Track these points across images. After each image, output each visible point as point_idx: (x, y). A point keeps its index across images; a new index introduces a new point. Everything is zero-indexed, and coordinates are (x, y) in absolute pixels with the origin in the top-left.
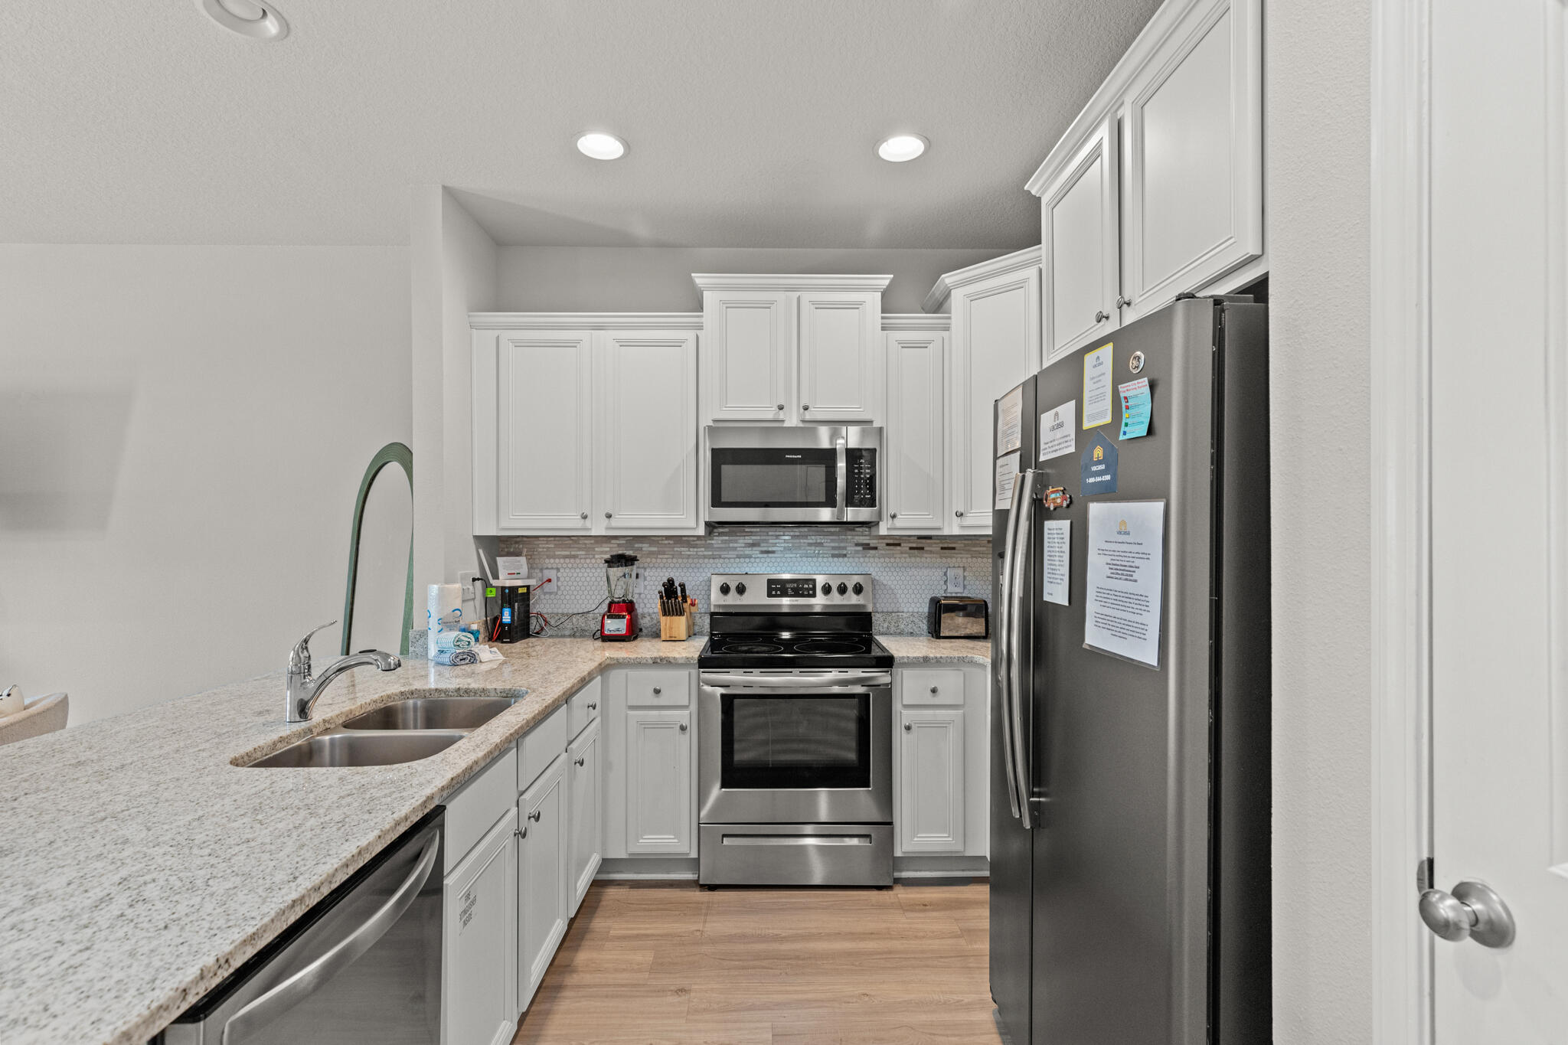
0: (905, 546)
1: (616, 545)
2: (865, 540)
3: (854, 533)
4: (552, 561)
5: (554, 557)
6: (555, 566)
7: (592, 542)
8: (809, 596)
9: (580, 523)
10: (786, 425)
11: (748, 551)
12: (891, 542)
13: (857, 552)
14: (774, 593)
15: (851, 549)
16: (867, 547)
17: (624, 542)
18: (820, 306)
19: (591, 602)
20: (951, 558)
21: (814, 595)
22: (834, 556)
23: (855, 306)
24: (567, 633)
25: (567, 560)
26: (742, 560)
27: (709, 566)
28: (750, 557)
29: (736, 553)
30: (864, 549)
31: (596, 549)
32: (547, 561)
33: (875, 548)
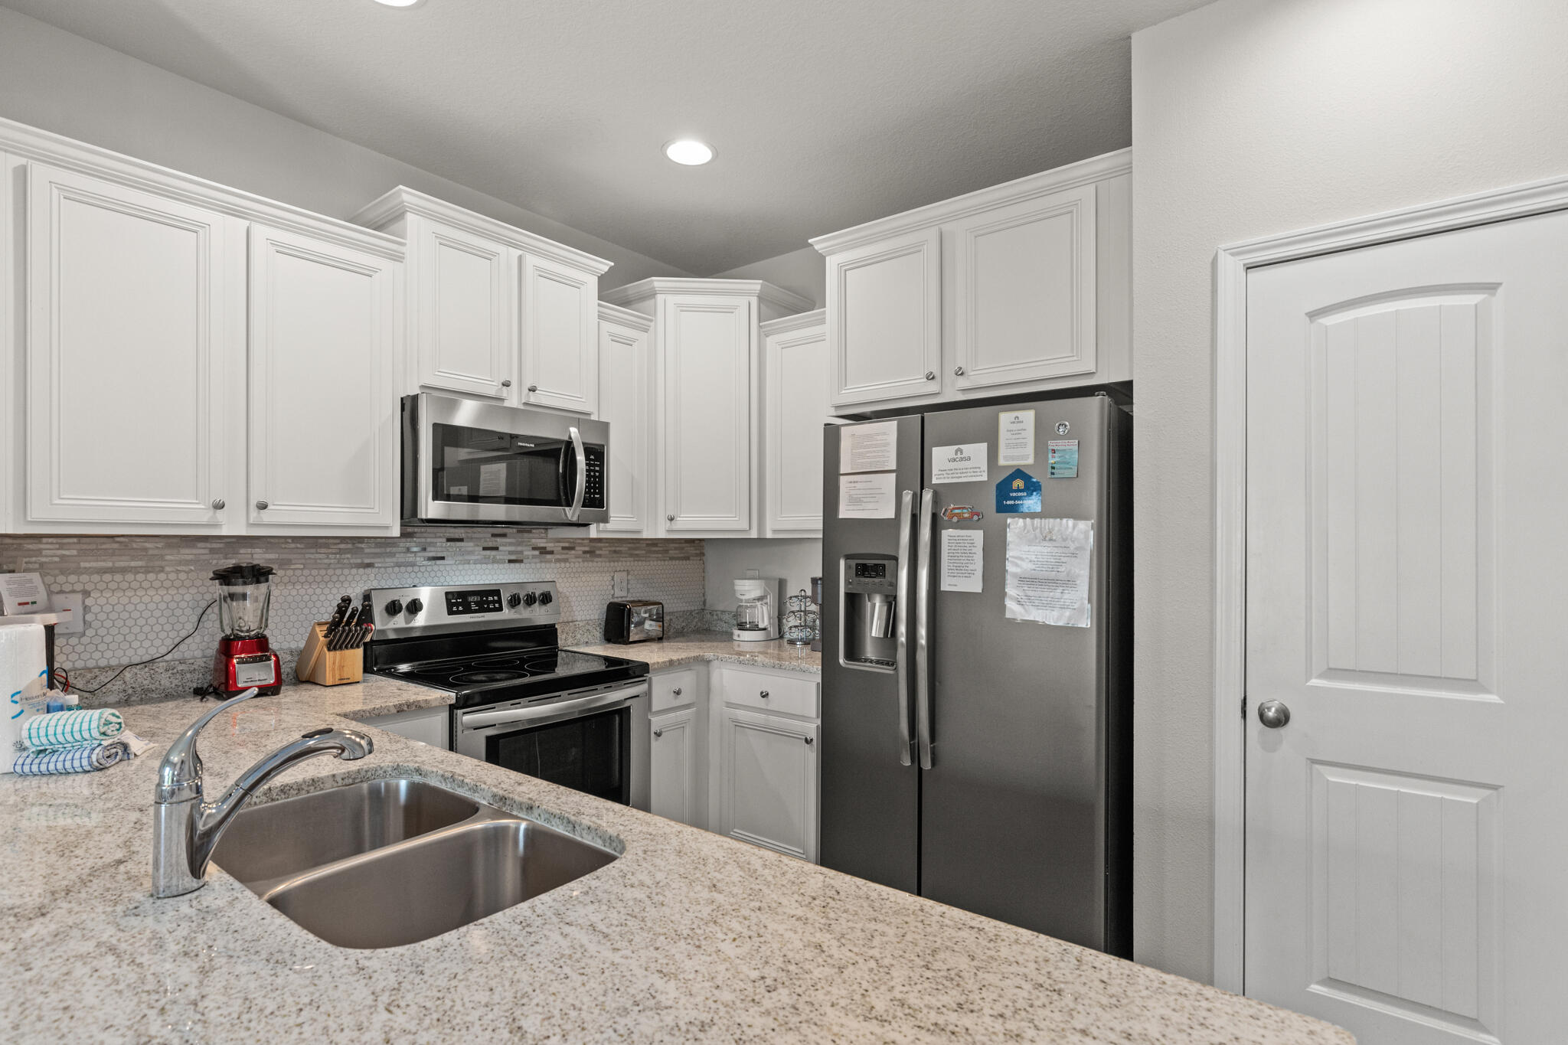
0: (579, 550)
1: (207, 551)
2: (541, 543)
3: (531, 535)
4: (73, 578)
5: (78, 571)
6: (79, 587)
7: (159, 545)
8: (496, 610)
9: (206, 516)
10: (507, 404)
11: (410, 557)
12: (567, 545)
13: (534, 557)
14: (455, 609)
15: (529, 552)
16: (544, 551)
17: (221, 545)
18: (545, 274)
19: (158, 642)
20: (618, 561)
21: (500, 609)
22: (510, 561)
23: (576, 285)
24: (112, 699)
25: (107, 577)
26: (403, 569)
27: (357, 578)
28: (413, 565)
29: (394, 560)
30: (541, 553)
31: (168, 557)
32: (61, 579)
33: (552, 553)
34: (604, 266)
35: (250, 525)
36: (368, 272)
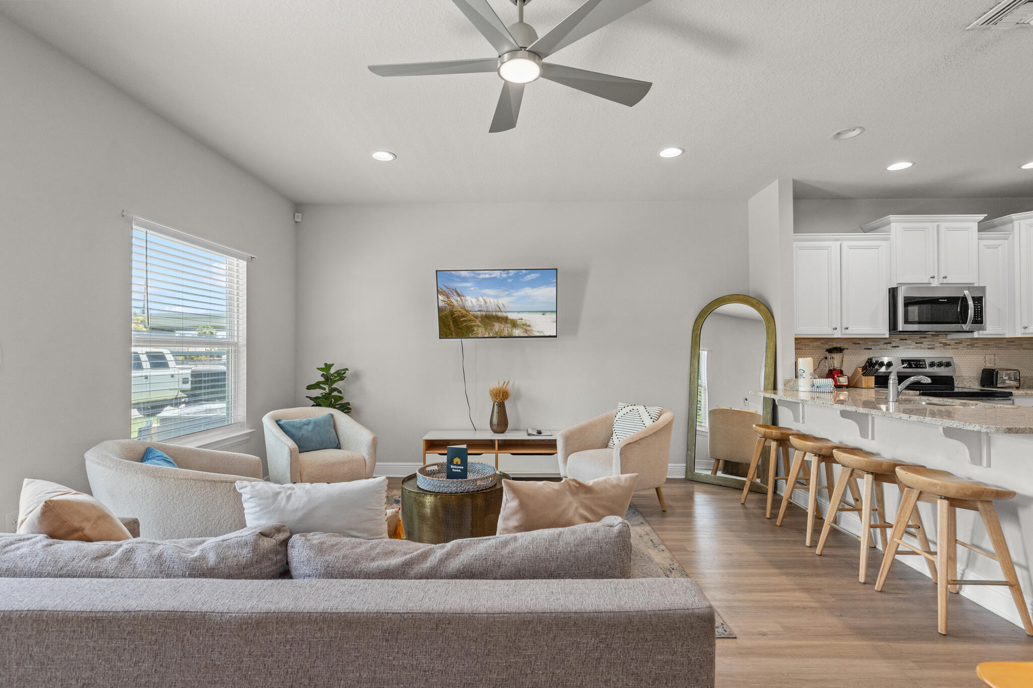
0: (965, 344)
2: (944, 341)
3: (938, 337)
8: (923, 368)
10: (932, 285)
11: (885, 346)
12: (957, 341)
13: (940, 347)
14: (906, 366)
15: (937, 345)
16: (945, 344)
18: (948, 229)
20: (988, 349)
21: (926, 368)
22: (928, 348)
23: (966, 229)
26: (882, 351)
27: (866, 353)
28: (886, 349)
29: (879, 347)
30: (944, 345)
33: (949, 345)
34: (981, 217)
35: (842, 334)
36: (877, 247)
